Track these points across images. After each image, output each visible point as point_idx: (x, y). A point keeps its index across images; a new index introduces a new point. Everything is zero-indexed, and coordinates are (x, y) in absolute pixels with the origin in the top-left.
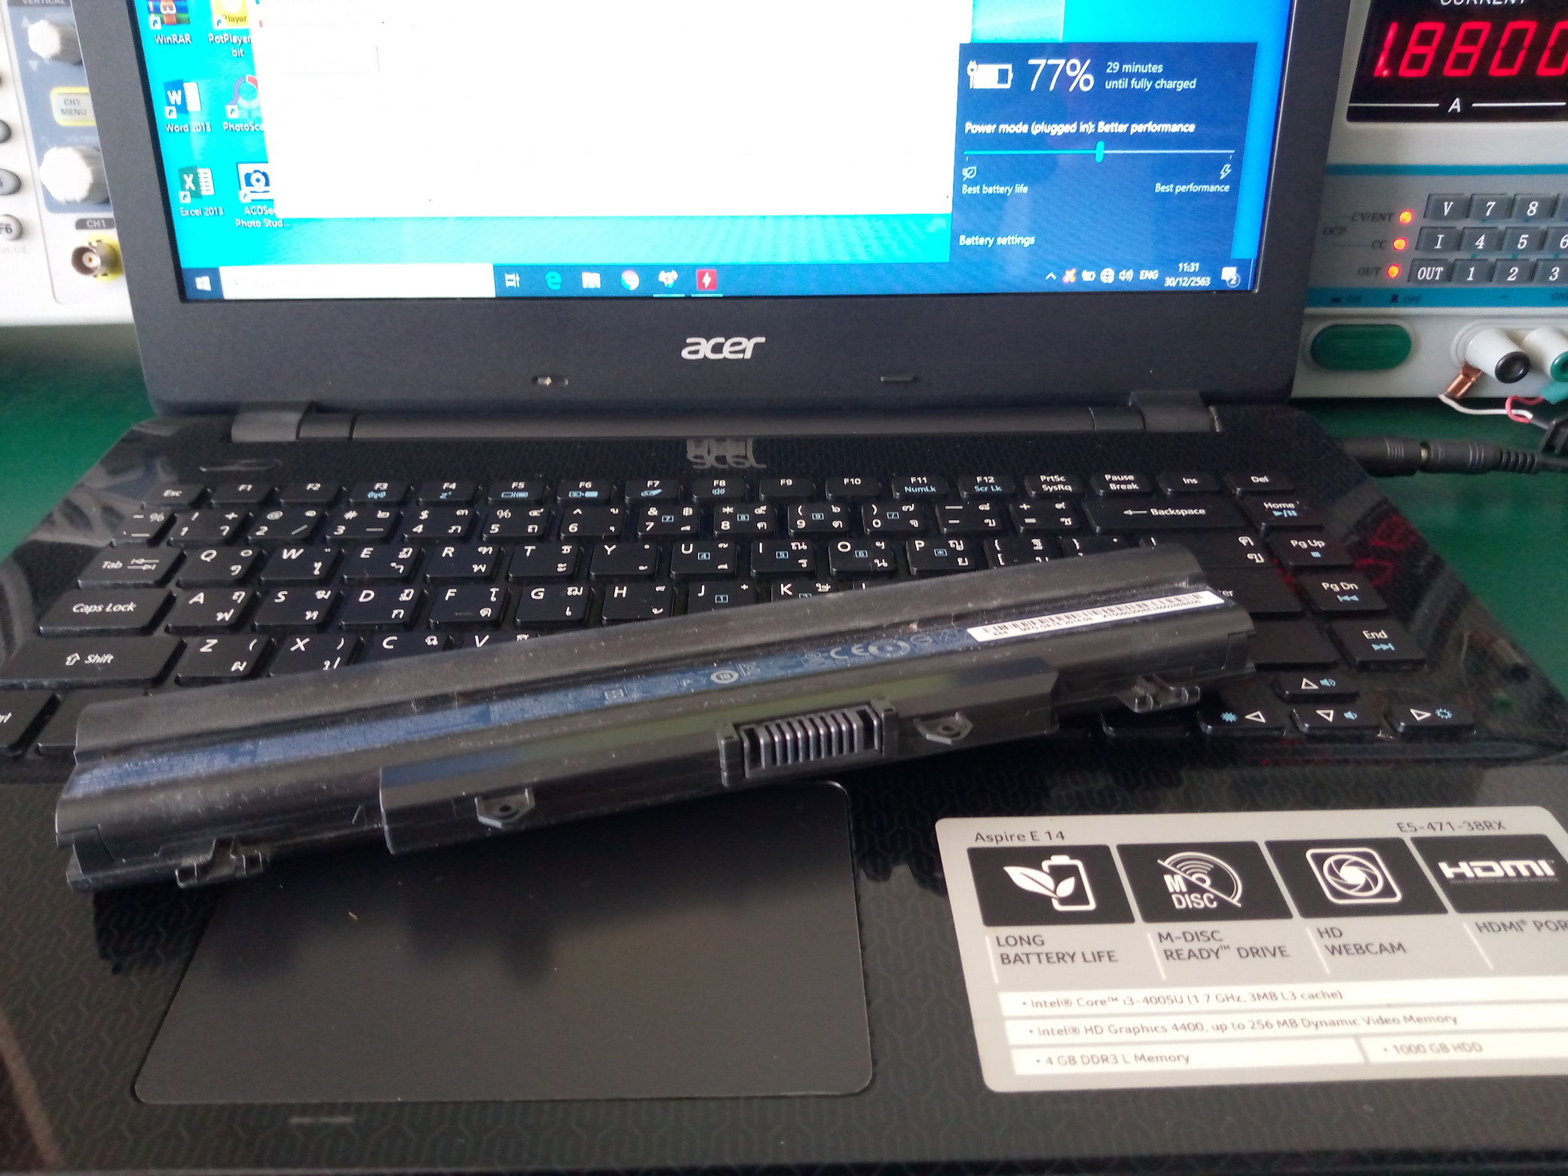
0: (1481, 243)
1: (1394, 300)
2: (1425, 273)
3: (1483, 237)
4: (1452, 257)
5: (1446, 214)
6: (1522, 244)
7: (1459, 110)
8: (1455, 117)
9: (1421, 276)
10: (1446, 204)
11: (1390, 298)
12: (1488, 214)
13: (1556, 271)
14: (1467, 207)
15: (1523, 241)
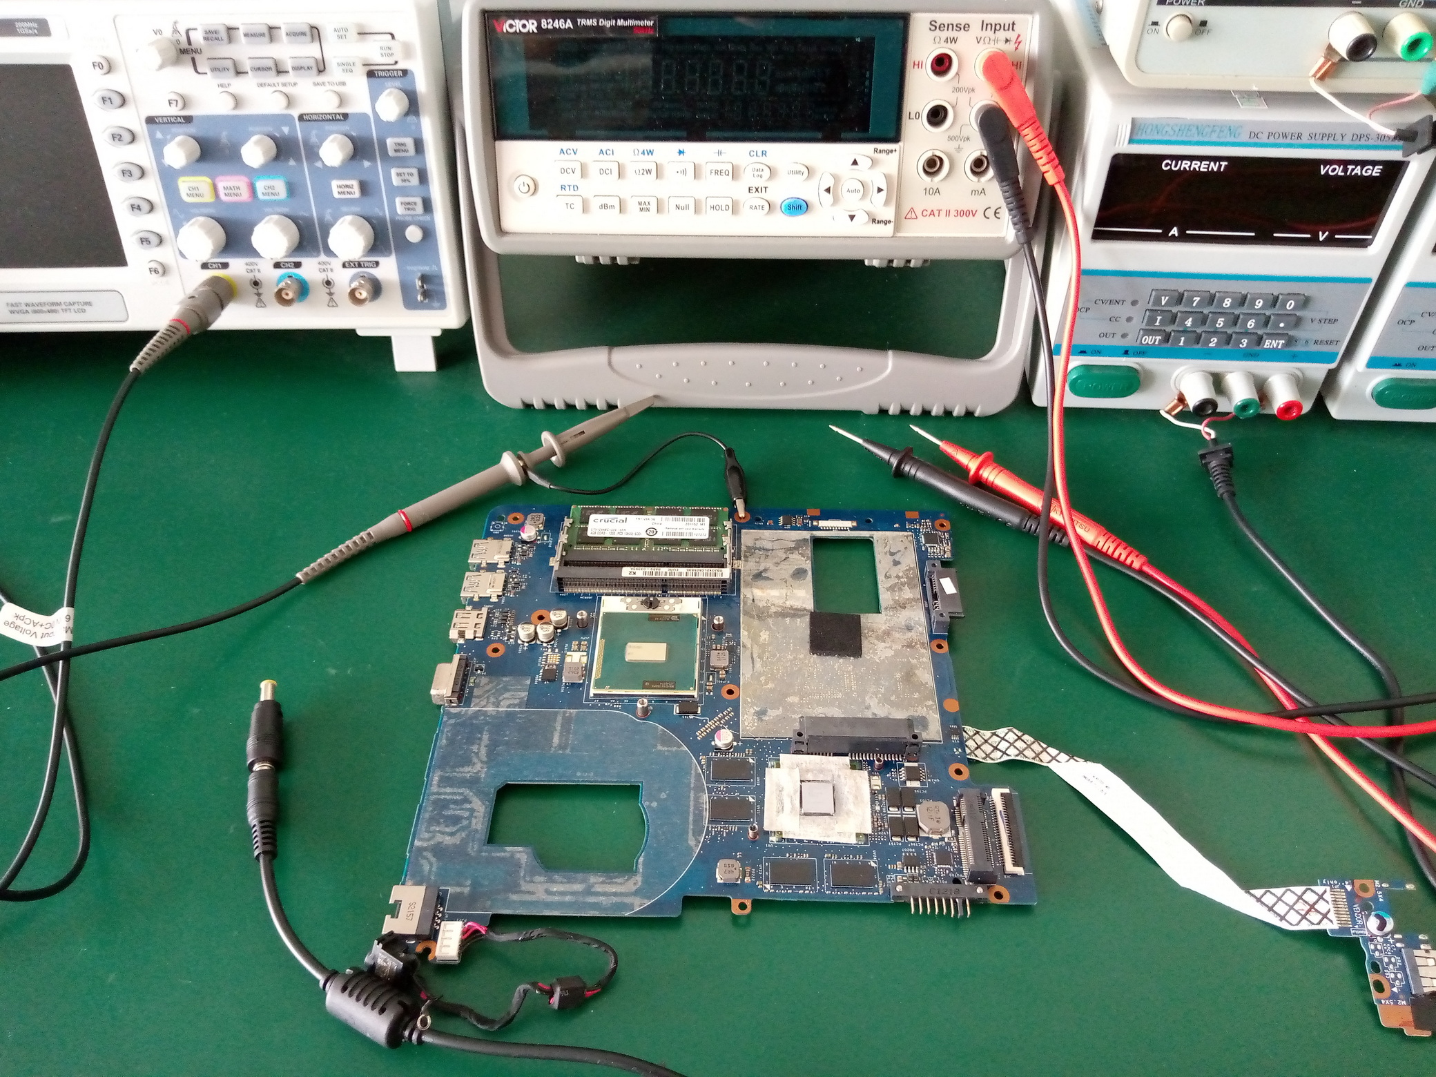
0: (1189, 323)
1: (1126, 353)
2: (1148, 340)
3: (1190, 319)
4: (1168, 329)
5: (1163, 303)
6: (1220, 324)
7: (1177, 235)
8: (1173, 239)
9: (1145, 341)
10: (1163, 298)
11: (1123, 352)
12: (1194, 305)
13: (1245, 342)
14: (1179, 299)
15: (1220, 322)
